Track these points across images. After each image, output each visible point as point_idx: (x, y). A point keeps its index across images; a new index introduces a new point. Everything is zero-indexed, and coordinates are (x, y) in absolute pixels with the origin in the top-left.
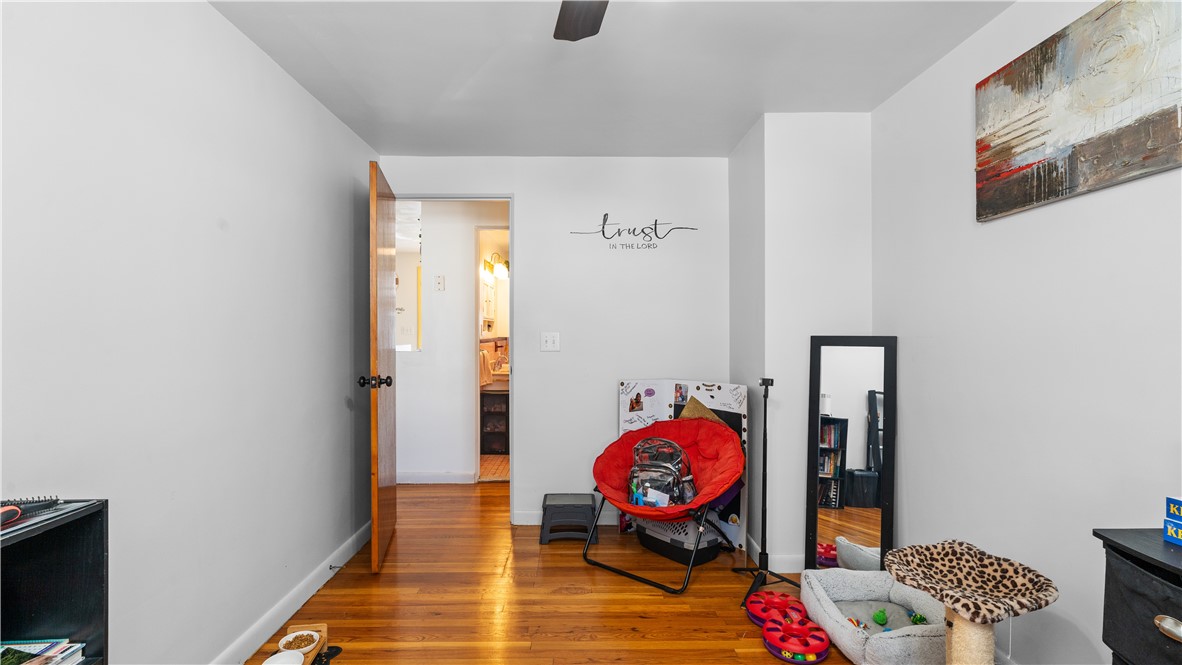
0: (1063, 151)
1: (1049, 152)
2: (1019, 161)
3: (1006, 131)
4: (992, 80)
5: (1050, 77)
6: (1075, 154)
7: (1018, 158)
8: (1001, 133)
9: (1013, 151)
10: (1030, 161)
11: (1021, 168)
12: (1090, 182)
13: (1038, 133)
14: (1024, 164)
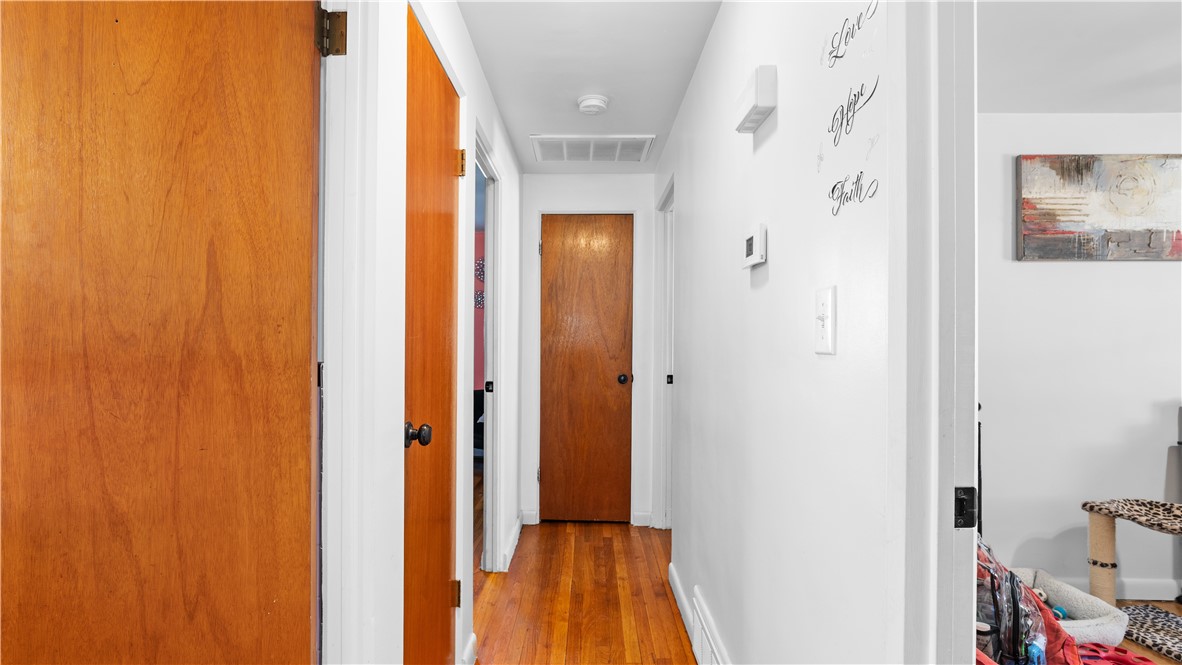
0: (1099, 231)
1: (1087, 228)
2: (1063, 226)
3: (1052, 201)
4: (1038, 159)
5: (1088, 179)
6: (1107, 237)
7: (1062, 224)
8: (1047, 201)
9: (1058, 218)
10: (1072, 229)
11: (1064, 233)
12: (1115, 256)
13: (1078, 213)
14: (1067, 230)
